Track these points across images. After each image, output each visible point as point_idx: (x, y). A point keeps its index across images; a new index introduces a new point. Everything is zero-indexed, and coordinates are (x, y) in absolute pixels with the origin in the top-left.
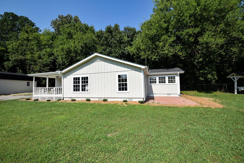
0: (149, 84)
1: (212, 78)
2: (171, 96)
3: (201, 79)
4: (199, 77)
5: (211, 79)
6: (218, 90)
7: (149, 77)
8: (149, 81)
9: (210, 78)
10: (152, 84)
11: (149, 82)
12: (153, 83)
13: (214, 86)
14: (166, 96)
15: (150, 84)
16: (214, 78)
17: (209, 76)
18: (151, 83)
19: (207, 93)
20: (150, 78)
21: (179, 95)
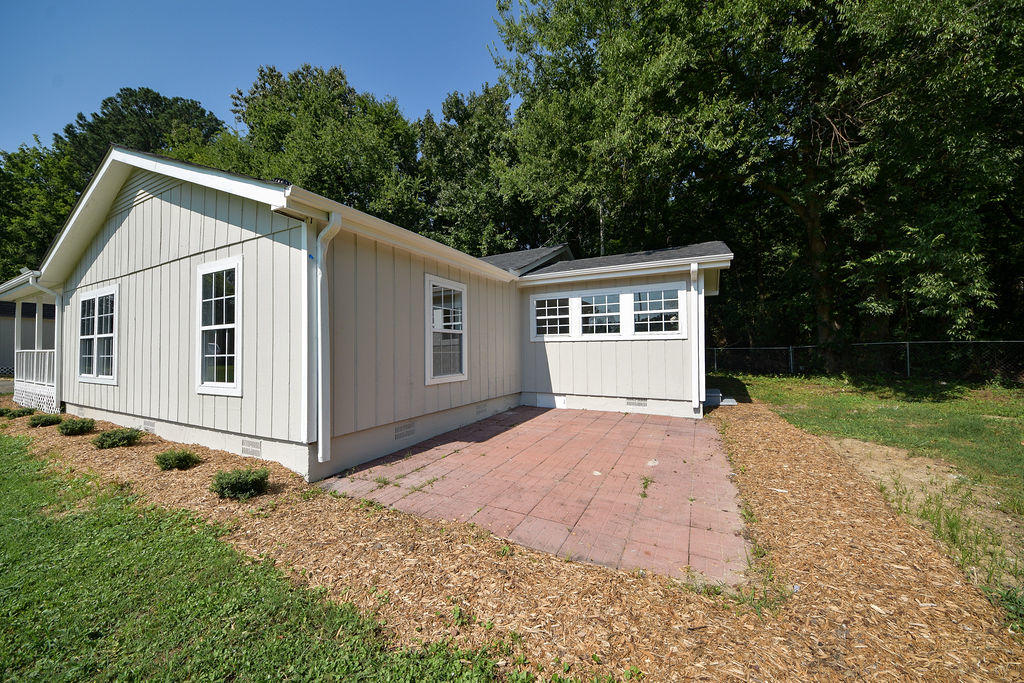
0: (533, 336)
1: (954, 297)
2: (652, 409)
3: (875, 306)
4: (861, 293)
5: (942, 303)
6: (991, 376)
7: (534, 299)
8: (533, 318)
9: (935, 302)
10: (547, 337)
11: (533, 327)
12: (553, 331)
13: (970, 353)
14: (622, 407)
15: (538, 339)
16: (963, 296)
17: (930, 285)
18: (541, 331)
19: (913, 395)
20: (541, 303)
21: (696, 410)
